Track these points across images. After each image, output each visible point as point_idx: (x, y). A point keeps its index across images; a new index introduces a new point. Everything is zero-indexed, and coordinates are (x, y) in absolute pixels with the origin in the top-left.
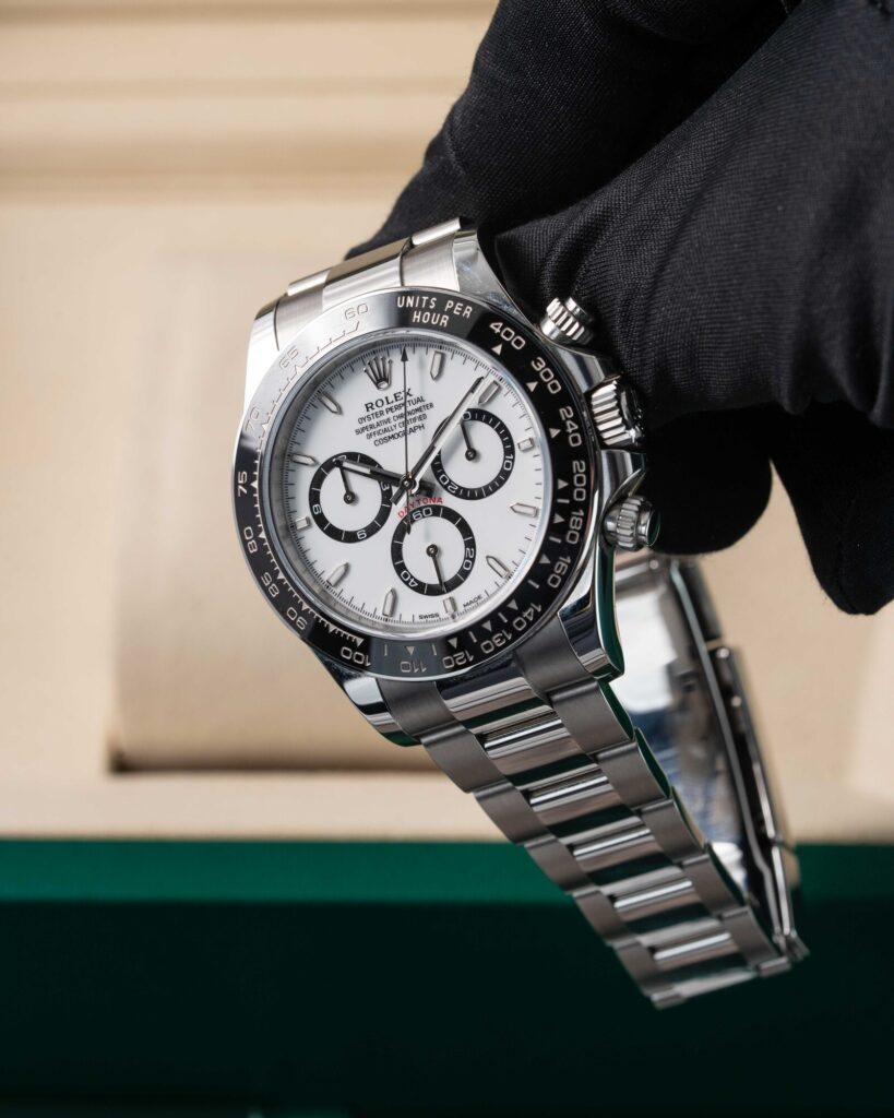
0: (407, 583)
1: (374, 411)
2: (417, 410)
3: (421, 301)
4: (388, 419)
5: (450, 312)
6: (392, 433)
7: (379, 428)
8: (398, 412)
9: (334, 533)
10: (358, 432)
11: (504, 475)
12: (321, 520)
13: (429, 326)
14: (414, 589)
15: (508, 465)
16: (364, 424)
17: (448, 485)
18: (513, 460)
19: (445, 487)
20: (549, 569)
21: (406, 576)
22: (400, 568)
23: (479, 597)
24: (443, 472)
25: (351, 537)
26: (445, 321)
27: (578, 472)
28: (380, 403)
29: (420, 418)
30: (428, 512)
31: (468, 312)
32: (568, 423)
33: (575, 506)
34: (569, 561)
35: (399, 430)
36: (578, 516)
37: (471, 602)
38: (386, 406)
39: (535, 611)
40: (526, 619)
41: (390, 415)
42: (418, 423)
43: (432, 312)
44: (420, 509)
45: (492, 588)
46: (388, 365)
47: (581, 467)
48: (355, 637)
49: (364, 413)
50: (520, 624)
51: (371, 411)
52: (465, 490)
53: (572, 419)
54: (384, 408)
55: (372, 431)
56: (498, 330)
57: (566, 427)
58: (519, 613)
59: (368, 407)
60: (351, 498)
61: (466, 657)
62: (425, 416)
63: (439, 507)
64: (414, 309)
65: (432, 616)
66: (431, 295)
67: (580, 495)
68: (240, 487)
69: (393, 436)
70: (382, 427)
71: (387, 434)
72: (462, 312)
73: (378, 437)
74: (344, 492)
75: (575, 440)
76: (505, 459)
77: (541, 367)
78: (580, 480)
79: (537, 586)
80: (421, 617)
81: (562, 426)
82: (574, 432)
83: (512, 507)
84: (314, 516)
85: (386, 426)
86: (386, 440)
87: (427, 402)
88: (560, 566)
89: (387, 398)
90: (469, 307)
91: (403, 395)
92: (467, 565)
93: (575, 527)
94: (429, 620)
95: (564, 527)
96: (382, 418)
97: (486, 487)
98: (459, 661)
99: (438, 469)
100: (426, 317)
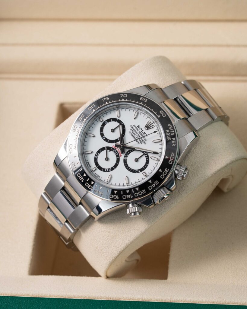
0: (96, 155)
1: (138, 128)
2: (143, 140)
3: (172, 131)
4: (137, 133)
5: (172, 140)
6: (134, 136)
8: (140, 135)
9: (102, 130)
10: (131, 126)
11: (134, 171)
12: (104, 125)
13: (166, 136)
14: (95, 158)
16: (133, 127)
17: (126, 156)
18: (139, 172)
20: (114, 194)
21: (98, 154)
22: (99, 152)
23: (99, 177)
24: (129, 154)
25: (102, 135)
26: (169, 139)
27: (142, 192)
28: (141, 129)
30: (117, 154)
33: (133, 195)
34: (118, 198)
35: (136, 137)
36: (130, 196)
37: (97, 175)
38: (141, 131)
39: (101, 194)
40: (98, 192)
41: (139, 133)
42: (139, 142)
43: (170, 135)
44: (117, 151)
45: (103, 179)
46: (152, 127)
47: (144, 192)
50: (96, 191)
51: (138, 127)
52: (126, 162)
53: (155, 185)
54: (140, 131)
55: (133, 130)
56: (172, 155)
57: (153, 184)
58: (99, 190)
61: (82, 180)
62: (142, 143)
63: (119, 156)
64: (169, 129)
65: (90, 166)
66: (175, 133)
67: (136, 195)
68: (104, 99)
69: (133, 136)
70: (135, 132)
71: (133, 134)
72: (173, 143)
73: (131, 132)
74: (114, 128)
75: (150, 188)
76: (138, 170)
77: (166, 171)
78: (140, 193)
80: (88, 163)
81: (153, 183)
82: (152, 187)
83: (126, 177)
84: (104, 122)
85: (135, 133)
86: (132, 135)
87: (146, 142)
88: (115, 196)
89: (143, 130)
90: (175, 144)
91: (145, 135)
92: (107, 170)
93: (127, 197)
94: (88, 165)
95: (126, 194)
96: (137, 131)
97: (129, 167)
98: (80, 178)
99: (129, 152)
100: (168, 134)
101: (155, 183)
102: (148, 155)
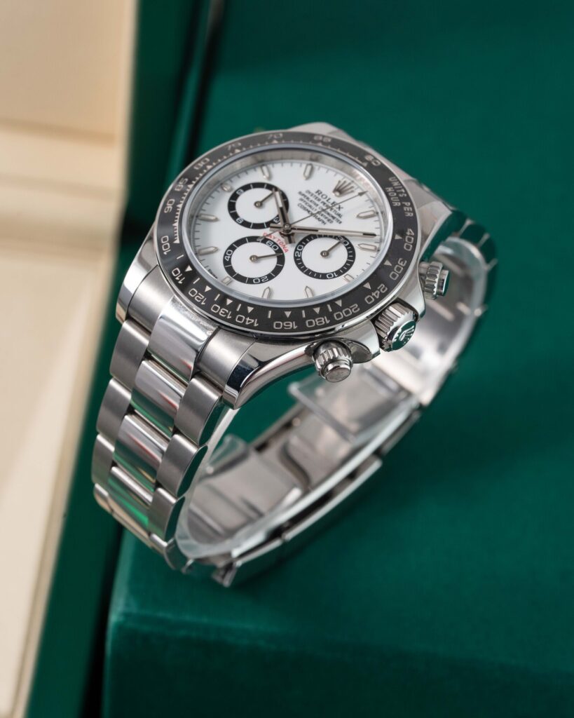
0: (225, 255)
2: (333, 217)
3: (400, 189)
4: (317, 205)
5: (403, 205)
7: (309, 202)
8: (325, 208)
9: (232, 206)
10: (300, 193)
11: (323, 276)
12: (235, 196)
13: (388, 197)
14: (224, 261)
15: (330, 276)
16: (307, 194)
17: (298, 251)
18: (335, 277)
19: (296, 250)
20: (284, 319)
21: (229, 253)
22: (232, 248)
24: (304, 245)
25: (235, 216)
26: (397, 204)
27: (351, 309)
28: (324, 197)
29: (328, 220)
30: (275, 248)
31: (409, 214)
32: (377, 291)
33: (330, 316)
34: (295, 327)
35: (313, 211)
36: (325, 320)
38: (325, 201)
39: (253, 323)
40: (245, 320)
41: (321, 205)
42: (325, 220)
43: (397, 196)
44: (275, 243)
46: (350, 191)
47: (355, 310)
48: (178, 238)
49: (313, 191)
50: (240, 319)
51: (317, 195)
52: (301, 261)
53: (380, 293)
54: (323, 200)
55: (305, 199)
56: (408, 233)
57: (374, 292)
58: (247, 315)
59: (318, 192)
60: (258, 205)
61: (202, 300)
62: (332, 222)
63: (282, 252)
64: (393, 187)
66: (406, 193)
67: (338, 316)
69: (309, 211)
70: (311, 204)
71: (308, 208)
72: (407, 211)
73: (303, 204)
74: (260, 200)
75: (370, 299)
76: (333, 273)
77: (401, 264)
78: (347, 312)
79: (269, 317)
80: (210, 270)
81: (374, 289)
82: (374, 297)
83: (307, 287)
84: (235, 192)
86: (305, 209)
87: (341, 220)
88: (289, 324)
89: (329, 199)
90: (412, 214)
91: (337, 206)
92: (257, 281)
93: (318, 322)
95: (315, 316)
96: (317, 202)
97: (309, 271)
98: (198, 298)
99: (305, 241)
100: (393, 194)
101: (379, 290)
102: (350, 243)
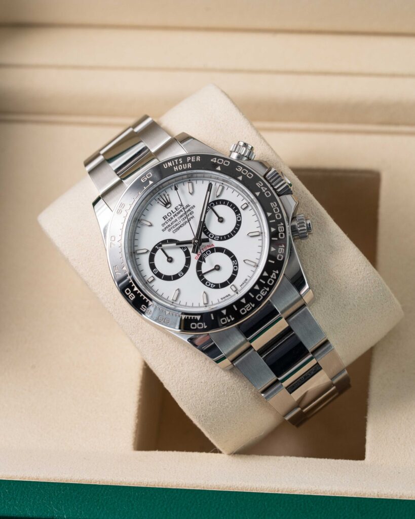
0: (210, 287)
1: (168, 219)
2: (188, 211)
3: (175, 162)
4: (176, 220)
5: (190, 161)
6: (179, 225)
7: (173, 225)
8: (179, 215)
9: (167, 278)
10: (163, 230)
11: (239, 224)
12: (159, 275)
13: (183, 170)
14: (214, 288)
15: (239, 219)
16: (165, 226)
17: (214, 237)
18: (241, 216)
19: (213, 239)
20: (276, 253)
21: (208, 284)
22: (204, 282)
23: (246, 280)
24: (210, 233)
25: (176, 277)
26: (190, 165)
27: (274, 207)
28: (169, 214)
29: (191, 214)
30: (209, 253)
31: (198, 159)
32: (262, 188)
33: (278, 222)
34: (283, 246)
35: (182, 222)
36: (280, 226)
37: (243, 283)
38: (173, 215)
39: (276, 274)
40: (273, 279)
41: (176, 217)
42: (190, 216)
43: (182, 164)
44: (205, 252)
45: (251, 274)
46: (167, 197)
48: (196, 317)
49: (163, 221)
50: (271, 282)
51: (166, 219)
52: (223, 236)
53: (263, 186)
54: (172, 216)
55: (170, 227)
56: (215, 161)
57: (262, 190)
58: (269, 277)
60: (170, 260)
61: (251, 306)
62: (193, 212)
63: (213, 248)
64: (173, 166)
65: (227, 296)
66: (178, 158)
67: (278, 216)
68: (117, 273)
69: (181, 226)
70: (174, 224)
71: (177, 226)
72: (196, 160)
73: (174, 229)
74: (166, 258)
75: (268, 194)
76: (237, 217)
77: (241, 170)
78: (276, 210)
79: (273, 262)
80: (222, 299)
81: (260, 190)
82: (266, 191)
83: (247, 235)
84: (156, 275)
85: (176, 223)
86: (178, 229)
87: (192, 205)
88: (280, 250)
89: (172, 211)
91: (179, 207)
92: (235, 268)
93: (282, 231)
94: (226, 298)
95: (277, 232)
96: (173, 220)
97: (232, 232)
98: (249, 308)
99: (207, 232)
100: (180, 167)
102: (212, 202)
